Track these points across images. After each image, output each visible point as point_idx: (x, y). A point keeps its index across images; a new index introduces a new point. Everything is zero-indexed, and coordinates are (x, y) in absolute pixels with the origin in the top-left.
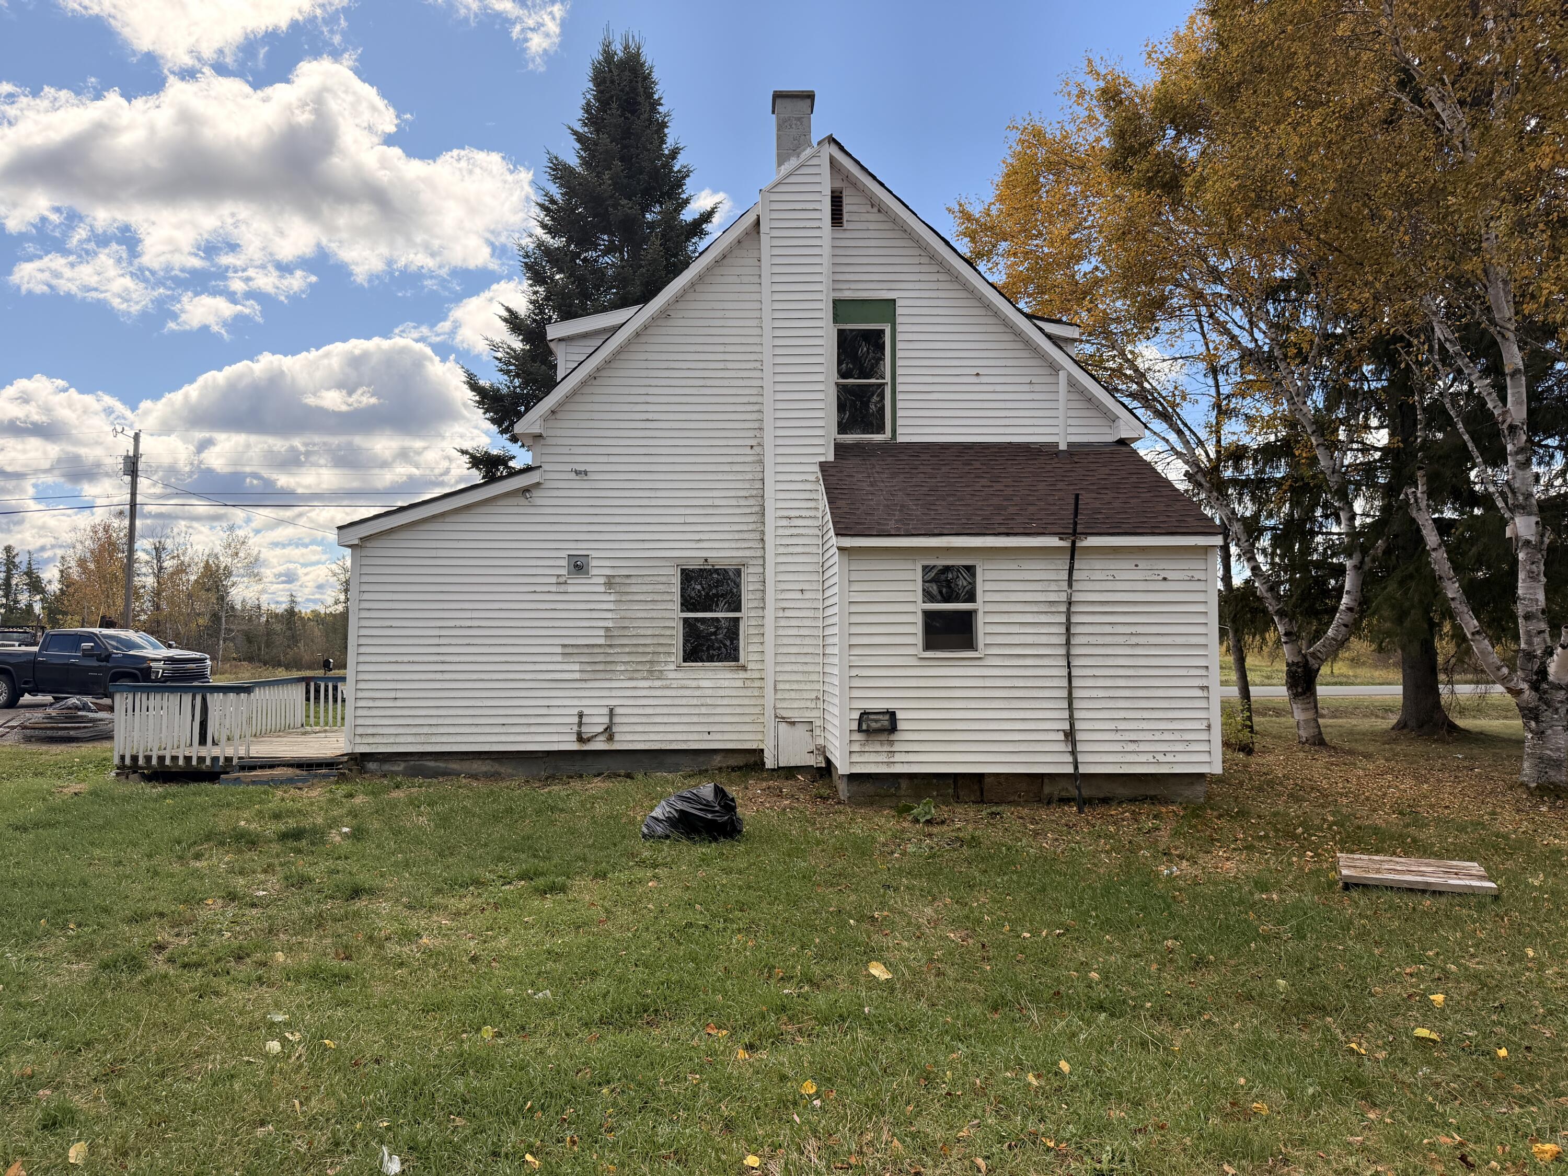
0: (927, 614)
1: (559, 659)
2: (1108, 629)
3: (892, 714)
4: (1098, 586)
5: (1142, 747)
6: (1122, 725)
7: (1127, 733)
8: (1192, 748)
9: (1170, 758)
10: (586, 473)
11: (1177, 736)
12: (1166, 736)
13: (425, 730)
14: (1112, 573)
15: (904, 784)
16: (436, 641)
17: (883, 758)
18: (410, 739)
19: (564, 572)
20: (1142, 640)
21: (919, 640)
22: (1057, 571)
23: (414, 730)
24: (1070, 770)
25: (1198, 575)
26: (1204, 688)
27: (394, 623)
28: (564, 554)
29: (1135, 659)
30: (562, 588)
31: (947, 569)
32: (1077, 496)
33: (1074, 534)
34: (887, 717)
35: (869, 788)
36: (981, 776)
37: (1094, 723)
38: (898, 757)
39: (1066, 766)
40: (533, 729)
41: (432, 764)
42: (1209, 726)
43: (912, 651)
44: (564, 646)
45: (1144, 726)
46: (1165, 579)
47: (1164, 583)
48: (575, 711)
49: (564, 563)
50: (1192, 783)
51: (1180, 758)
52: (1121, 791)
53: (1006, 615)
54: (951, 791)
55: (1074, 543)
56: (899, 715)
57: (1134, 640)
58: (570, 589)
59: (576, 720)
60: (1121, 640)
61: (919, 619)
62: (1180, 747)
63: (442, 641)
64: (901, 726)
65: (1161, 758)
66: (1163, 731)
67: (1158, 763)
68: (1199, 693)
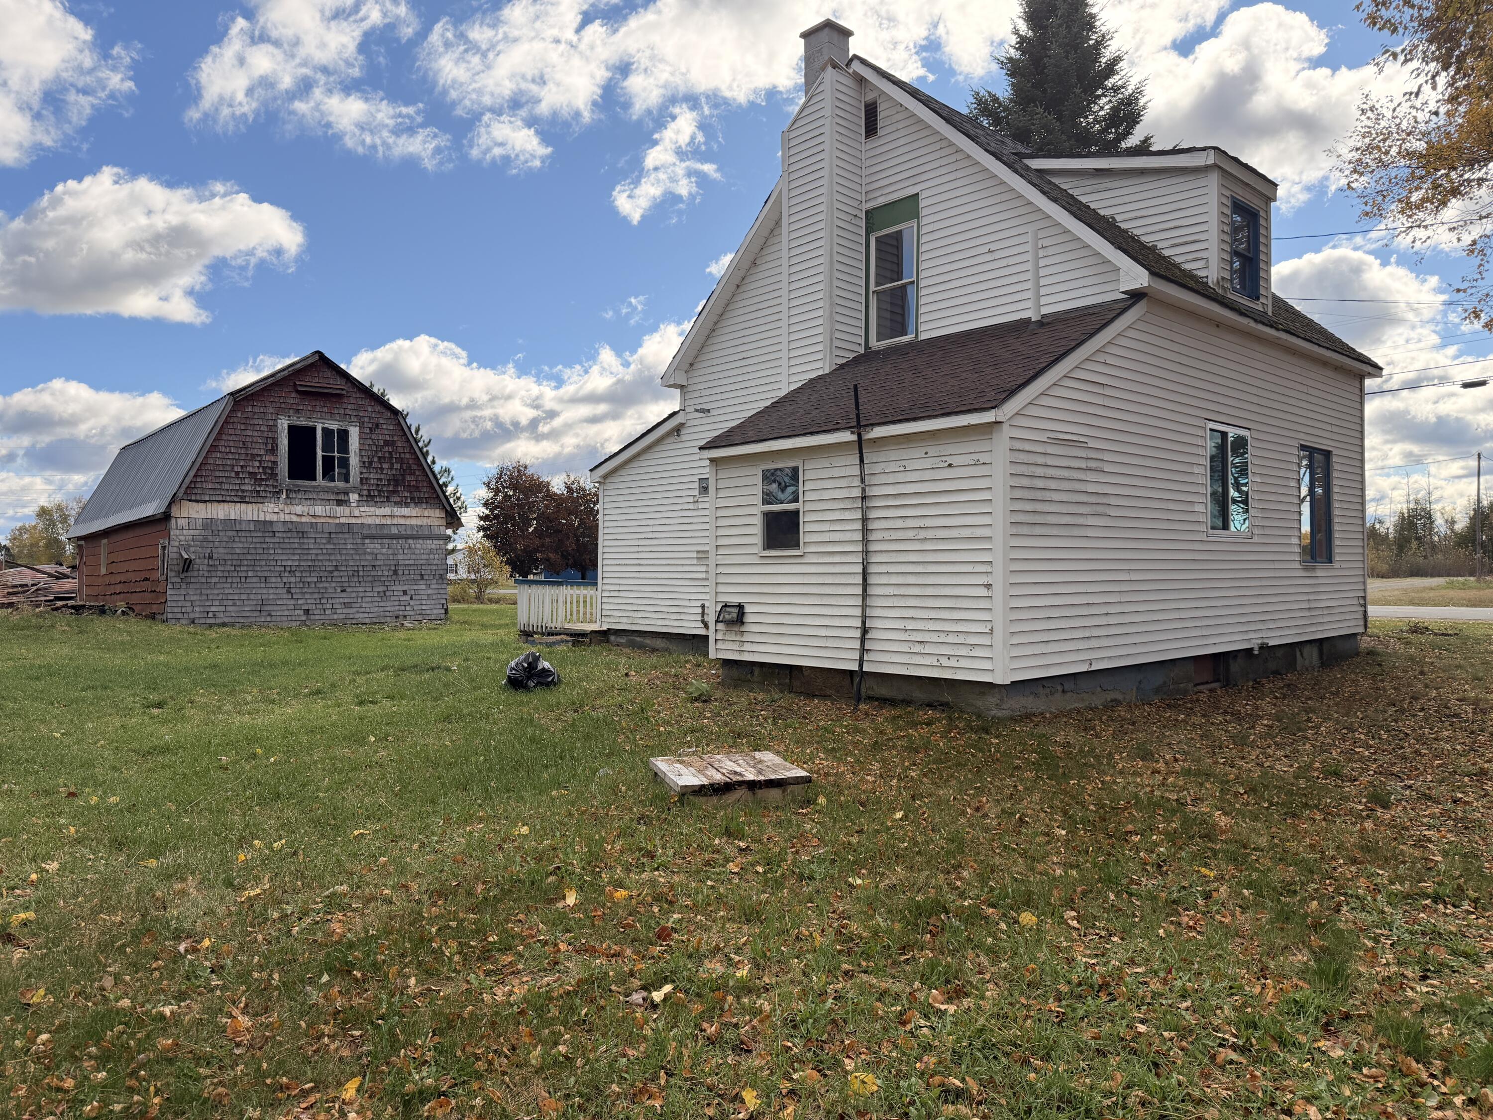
0: (766, 514)
1: (695, 562)
2: (900, 524)
3: (740, 607)
4: (891, 479)
5: (928, 649)
6: (911, 625)
7: (915, 633)
8: (977, 652)
9: (953, 663)
10: (709, 411)
11: (961, 639)
12: (951, 639)
13: (632, 614)
14: (903, 463)
15: (757, 671)
16: (636, 549)
17: (736, 647)
18: (625, 620)
19: (696, 492)
20: (930, 534)
21: (758, 540)
22: (848, 465)
23: (627, 614)
24: (855, 667)
25: (984, 458)
26: (988, 586)
27: (619, 537)
28: (696, 478)
29: (924, 554)
30: (696, 506)
31: (776, 470)
32: (856, 387)
33: (859, 427)
34: (736, 610)
35: (735, 673)
36: (800, 668)
37: (886, 621)
38: (747, 647)
39: (852, 663)
40: (683, 617)
41: (638, 639)
42: (992, 630)
43: (755, 550)
44: (698, 552)
45: (931, 626)
46: (950, 465)
47: (950, 469)
48: (699, 604)
49: (696, 485)
50: (984, 694)
51: (963, 663)
52: (918, 694)
53: (820, 514)
54: (787, 681)
55: (859, 436)
56: (748, 609)
57: (923, 534)
58: (701, 506)
59: (700, 611)
60: (910, 534)
61: (758, 520)
62: (963, 651)
63: (640, 549)
64: (748, 618)
65: (945, 662)
66: (948, 632)
67: (941, 666)
68: (983, 592)
